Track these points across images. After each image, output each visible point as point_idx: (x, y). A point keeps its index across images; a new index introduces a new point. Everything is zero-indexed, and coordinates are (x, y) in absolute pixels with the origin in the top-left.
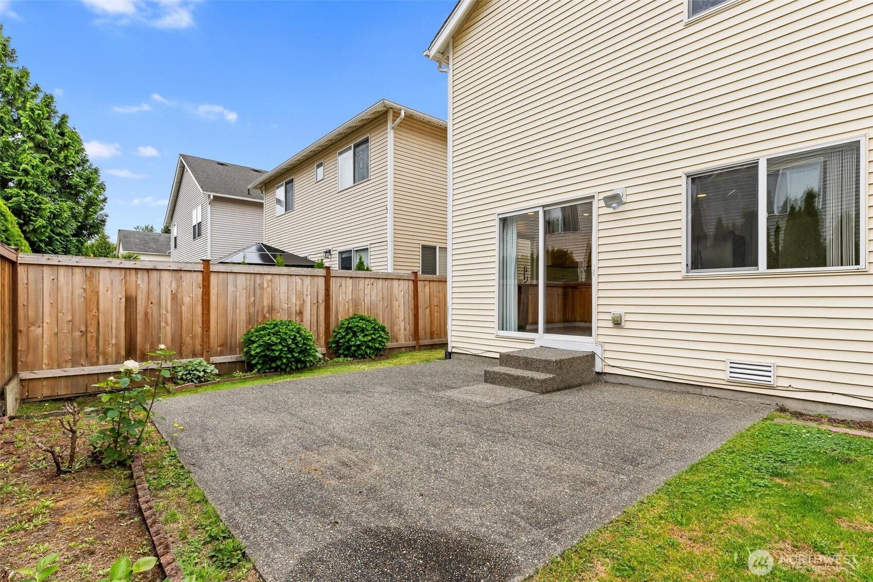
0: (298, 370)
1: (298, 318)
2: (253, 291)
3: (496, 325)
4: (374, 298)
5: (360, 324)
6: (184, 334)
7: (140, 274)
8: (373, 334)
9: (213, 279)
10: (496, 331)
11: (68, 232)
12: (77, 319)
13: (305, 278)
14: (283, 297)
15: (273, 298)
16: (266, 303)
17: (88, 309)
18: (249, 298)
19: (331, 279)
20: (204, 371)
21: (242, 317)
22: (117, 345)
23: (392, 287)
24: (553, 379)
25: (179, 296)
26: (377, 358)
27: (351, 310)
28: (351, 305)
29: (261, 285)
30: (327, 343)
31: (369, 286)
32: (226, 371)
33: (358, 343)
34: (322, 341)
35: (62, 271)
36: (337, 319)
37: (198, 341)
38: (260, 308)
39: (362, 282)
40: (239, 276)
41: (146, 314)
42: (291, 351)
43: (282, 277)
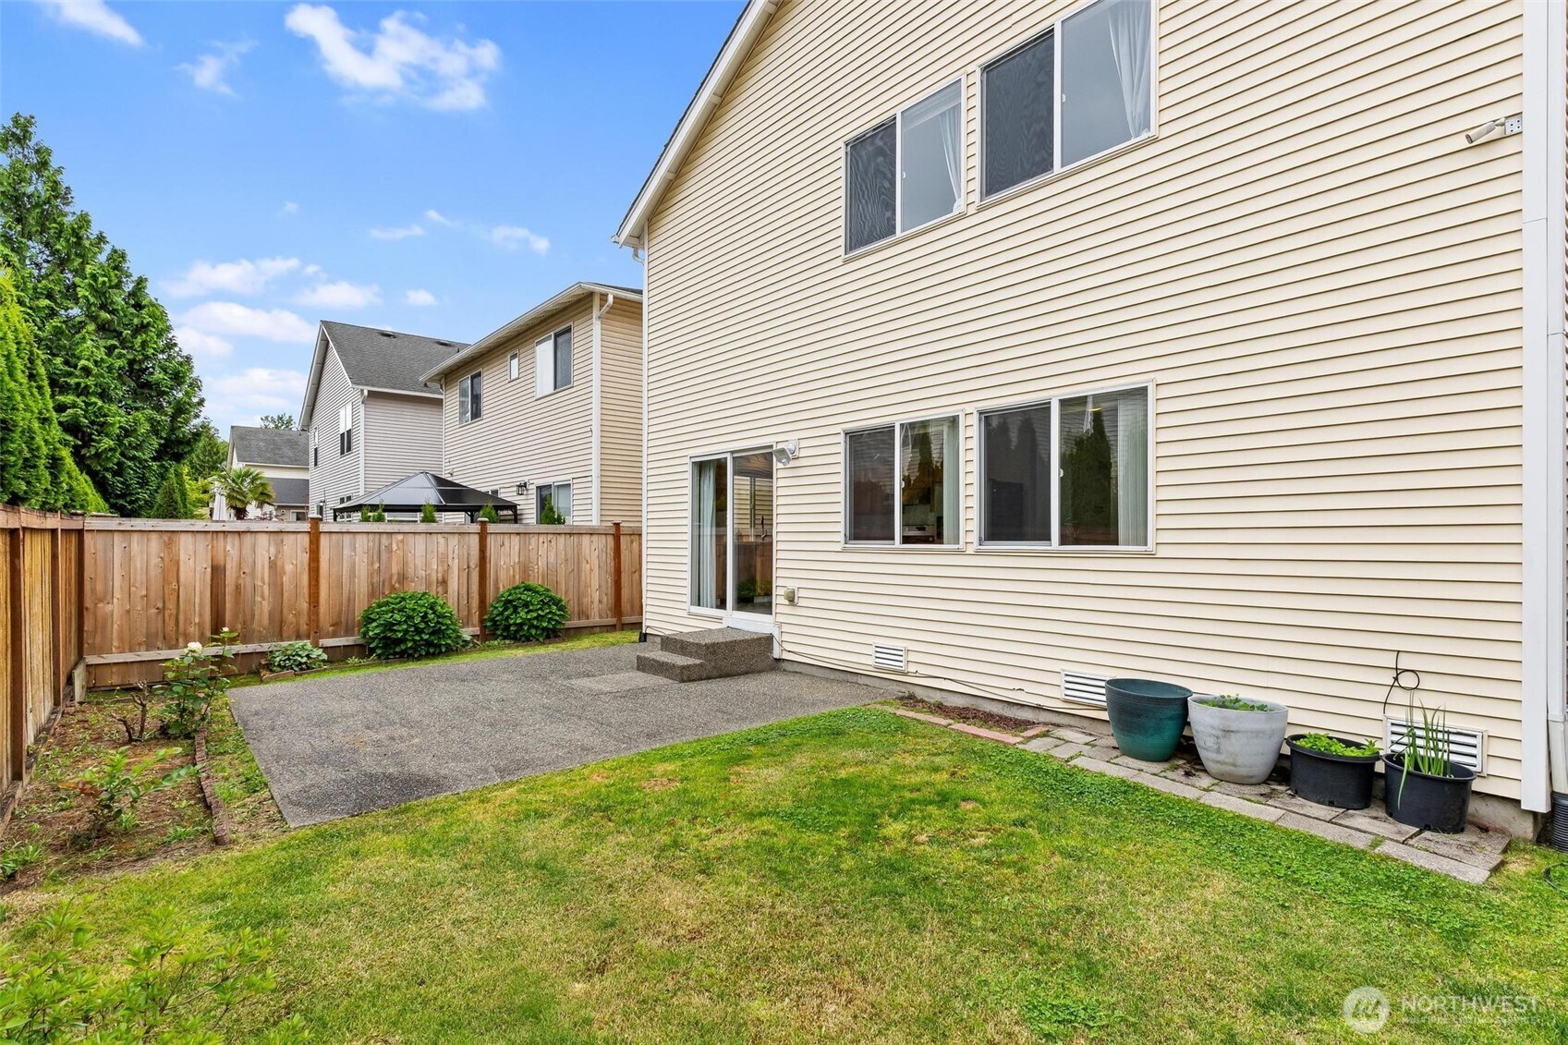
0: (430, 656)
1: (440, 589)
2: (377, 555)
3: (687, 598)
4: (552, 560)
5: (523, 597)
6: (285, 611)
7: (230, 538)
8: (540, 609)
9: (324, 541)
10: (687, 606)
11: (146, 455)
12: (152, 594)
13: (450, 537)
14: (420, 562)
15: (404, 563)
16: (395, 570)
17: (165, 581)
18: (372, 564)
19: (489, 537)
20: (308, 656)
21: (362, 587)
22: (200, 625)
23: (580, 544)
24: (701, 665)
25: (279, 564)
26: (547, 641)
27: (517, 577)
28: (517, 569)
29: (390, 550)
30: (482, 621)
31: (545, 544)
32: (337, 658)
33: (519, 621)
34: (475, 618)
35: (135, 537)
36: (497, 589)
37: (304, 620)
38: (387, 576)
39: (534, 540)
40: (358, 536)
41: (238, 587)
42: (419, 631)
43: (417, 536)
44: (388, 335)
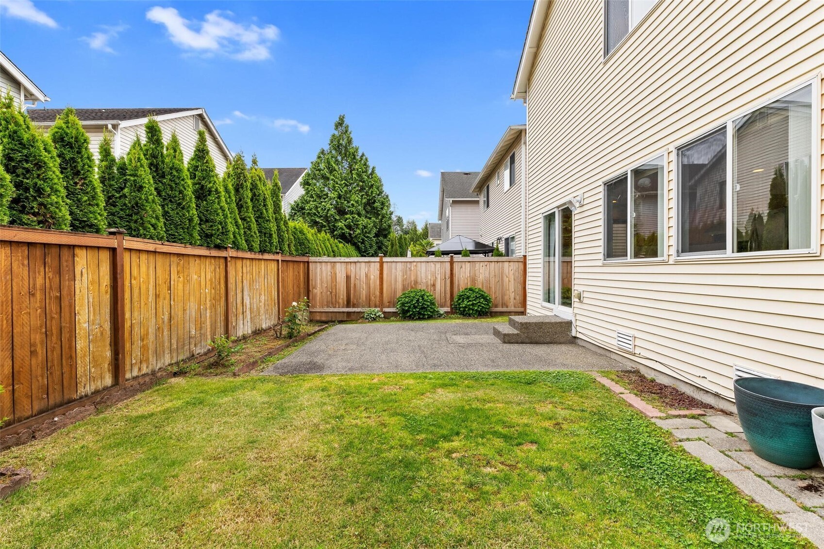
0: (419, 319)
1: (432, 288)
2: (404, 272)
3: (541, 297)
4: (487, 275)
5: (467, 294)
6: (371, 295)
7: (352, 264)
8: (474, 300)
9: (385, 265)
10: (541, 301)
11: (371, 235)
12: (328, 286)
13: (437, 263)
14: (423, 275)
15: (417, 276)
16: (412, 279)
17: (332, 282)
18: (404, 276)
19: (454, 263)
20: (375, 315)
21: (399, 286)
22: (343, 299)
24: (517, 334)
25: (369, 275)
26: (479, 317)
27: (469, 284)
28: (469, 280)
29: (411, 270)
30: (451, 305)
31: (484, 267)
32: (387, 316)
33: (464, 306)
34: (448, 303)
35: (323, 264)
36: (459, 289)
37: (378, 299)
38: (409, 282)
39: (477, 265)
40: (398, 263)
41: (355, 285)
42: (415, 307)
43: (422, 263)
44: (467, 174)
